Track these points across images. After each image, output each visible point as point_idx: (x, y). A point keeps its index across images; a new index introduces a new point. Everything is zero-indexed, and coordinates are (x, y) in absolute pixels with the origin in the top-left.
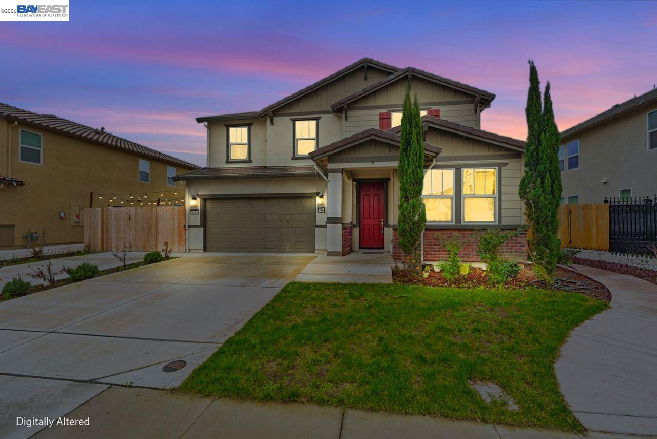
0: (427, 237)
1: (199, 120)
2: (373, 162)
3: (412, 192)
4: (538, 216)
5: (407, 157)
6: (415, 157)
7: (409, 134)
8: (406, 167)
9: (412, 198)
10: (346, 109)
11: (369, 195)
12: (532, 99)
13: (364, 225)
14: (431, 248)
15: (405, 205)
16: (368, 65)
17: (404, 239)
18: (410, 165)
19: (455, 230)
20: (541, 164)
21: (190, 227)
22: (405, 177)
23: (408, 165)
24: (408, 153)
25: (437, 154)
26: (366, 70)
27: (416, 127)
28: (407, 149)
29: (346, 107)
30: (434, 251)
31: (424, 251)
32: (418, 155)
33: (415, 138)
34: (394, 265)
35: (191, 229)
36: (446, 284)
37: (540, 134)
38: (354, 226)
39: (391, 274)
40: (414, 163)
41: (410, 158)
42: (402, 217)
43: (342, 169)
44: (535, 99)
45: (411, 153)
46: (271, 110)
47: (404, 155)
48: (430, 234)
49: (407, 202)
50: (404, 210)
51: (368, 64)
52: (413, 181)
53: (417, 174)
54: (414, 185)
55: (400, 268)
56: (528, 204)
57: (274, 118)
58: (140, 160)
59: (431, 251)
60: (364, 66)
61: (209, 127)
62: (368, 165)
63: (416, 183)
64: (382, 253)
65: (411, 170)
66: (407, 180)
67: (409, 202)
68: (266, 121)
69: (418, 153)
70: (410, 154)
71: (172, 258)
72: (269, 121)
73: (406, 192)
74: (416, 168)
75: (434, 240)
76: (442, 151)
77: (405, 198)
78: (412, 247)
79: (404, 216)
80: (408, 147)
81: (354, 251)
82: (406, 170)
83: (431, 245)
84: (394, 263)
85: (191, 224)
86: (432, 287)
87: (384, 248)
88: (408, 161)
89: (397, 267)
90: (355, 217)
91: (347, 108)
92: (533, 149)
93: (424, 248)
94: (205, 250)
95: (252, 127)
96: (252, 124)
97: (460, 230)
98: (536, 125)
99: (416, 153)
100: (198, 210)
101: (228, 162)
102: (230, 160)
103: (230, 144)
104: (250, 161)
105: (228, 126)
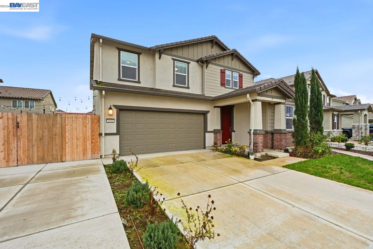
2: (273, 98)
21: (105, 134)
35: (107, 137)
43: (262, 100)
46: (163, 48)
51: (216, 40)
57: (162, 54)
68: (155, 55)
72: (157, 55)
85: (108, 132)
94: (119, 155)
95: (141, 57)
100: (114, 119)
101: (119, 79)
102: (121, 78)
103: (121, 65)
104: (139, 82)
105: (120, 50)
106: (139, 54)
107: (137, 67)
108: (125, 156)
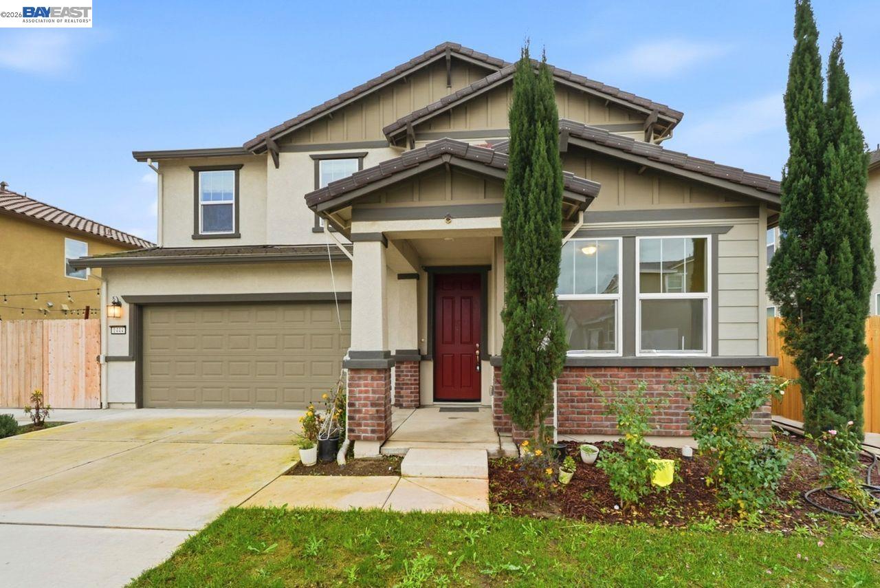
0: (565, 382)
1: (140, 157)
2: (449, 218)
3: (536, 280)
4: (817, 339)
5: (523, 194)
6: (543, 193)
7: (528, 138)
8: (521, 218)
9: (535, 294)
10: (411, 135)
11: (452, 298)
12: (803, 74)
13: (443, 355)
14: (572, 407)
15: (519, 311)
16: (452, 57)
17: (516, 395)
18: (531, 213)
19: (623, 368)
20: (826, 219)
21: (108, 359)
22: (518, 243)
23: (526, 213)
24: (525, 186)
25: (590, 198)
26: (449, 65)
27: (546, 122)
28: (523, 177)
29: (411, 131)
30: (579, 413)
31: (559, 413)
32: (550, 189)
33: (543, 147)
34: (494, 448)
35: (111, 364)
36: (616, 507)
37: (824, 148)
38: (424, 358)
39: (486, 475)
40: (540, 209)
41: (531, 196)
42: (512, 340)
43: (383, 234)
44: (808, 70)
45: (533, 184)
46: (273, 139)
47: (517, 191)
48: (572, 377)
49: (524, 304)
50: (516, 326)
51: (453, 54)
52: (537, 251)
53: (547, 235)
54: (539, 264)
55: (508, 454)
56: (787, 312)
57: (280, 154)
58: (66, 239)
59: (573, 413)
60: (445, 57)
61: (160, 171)
62: (438, 224)
63: (546, 260)
64: (476, 410)
65: (532, 223)
66: (522, 249)
67: (529, 304)
68: (265, 160)
69: (550, 182)
70: (530, 186)
71: (54, 424)
72: (270, 161)
73: (521, 282)
74: (545, 221)
75: (578, 389)
76: (600, 195)
77: (519, 294)
78: (534, 414)
79: (517, 339)
80: (524, 171)
81: (424, 407)
82: (522, 227)
83: (573, 401)
84: (497, 439)
85: (110, 354)
86: (586, 525)
87: (479, 400)
88: (526, 205)
89: (501, 452)
90: (425, 340)
91: (413, 134)
92: (806, 184)
93: (559, 407)
94: (140, 404)
95: (242, 172)
96: (241, 166)
97: (634, 368)
98: (813, 130)
99: (546, 183)
100: (125, 327)
101: (196, 237)
102: (200, 233)
103: (201, 202)
104: (237, 236)
105: (196, 170)
106: (237, 168)
107: (233, 202)
108: (154, 408)
